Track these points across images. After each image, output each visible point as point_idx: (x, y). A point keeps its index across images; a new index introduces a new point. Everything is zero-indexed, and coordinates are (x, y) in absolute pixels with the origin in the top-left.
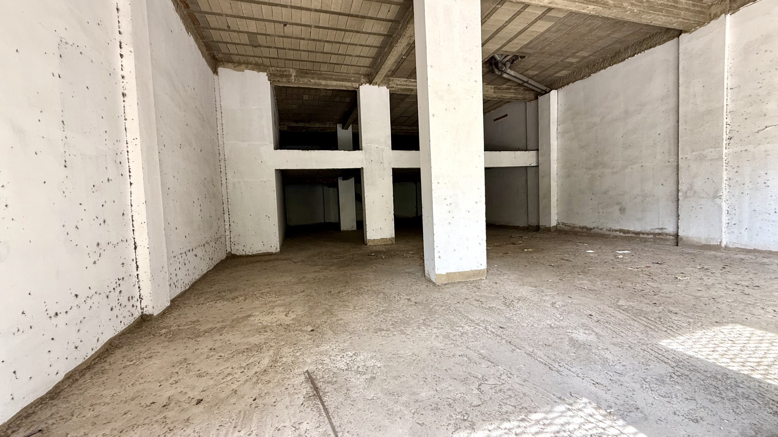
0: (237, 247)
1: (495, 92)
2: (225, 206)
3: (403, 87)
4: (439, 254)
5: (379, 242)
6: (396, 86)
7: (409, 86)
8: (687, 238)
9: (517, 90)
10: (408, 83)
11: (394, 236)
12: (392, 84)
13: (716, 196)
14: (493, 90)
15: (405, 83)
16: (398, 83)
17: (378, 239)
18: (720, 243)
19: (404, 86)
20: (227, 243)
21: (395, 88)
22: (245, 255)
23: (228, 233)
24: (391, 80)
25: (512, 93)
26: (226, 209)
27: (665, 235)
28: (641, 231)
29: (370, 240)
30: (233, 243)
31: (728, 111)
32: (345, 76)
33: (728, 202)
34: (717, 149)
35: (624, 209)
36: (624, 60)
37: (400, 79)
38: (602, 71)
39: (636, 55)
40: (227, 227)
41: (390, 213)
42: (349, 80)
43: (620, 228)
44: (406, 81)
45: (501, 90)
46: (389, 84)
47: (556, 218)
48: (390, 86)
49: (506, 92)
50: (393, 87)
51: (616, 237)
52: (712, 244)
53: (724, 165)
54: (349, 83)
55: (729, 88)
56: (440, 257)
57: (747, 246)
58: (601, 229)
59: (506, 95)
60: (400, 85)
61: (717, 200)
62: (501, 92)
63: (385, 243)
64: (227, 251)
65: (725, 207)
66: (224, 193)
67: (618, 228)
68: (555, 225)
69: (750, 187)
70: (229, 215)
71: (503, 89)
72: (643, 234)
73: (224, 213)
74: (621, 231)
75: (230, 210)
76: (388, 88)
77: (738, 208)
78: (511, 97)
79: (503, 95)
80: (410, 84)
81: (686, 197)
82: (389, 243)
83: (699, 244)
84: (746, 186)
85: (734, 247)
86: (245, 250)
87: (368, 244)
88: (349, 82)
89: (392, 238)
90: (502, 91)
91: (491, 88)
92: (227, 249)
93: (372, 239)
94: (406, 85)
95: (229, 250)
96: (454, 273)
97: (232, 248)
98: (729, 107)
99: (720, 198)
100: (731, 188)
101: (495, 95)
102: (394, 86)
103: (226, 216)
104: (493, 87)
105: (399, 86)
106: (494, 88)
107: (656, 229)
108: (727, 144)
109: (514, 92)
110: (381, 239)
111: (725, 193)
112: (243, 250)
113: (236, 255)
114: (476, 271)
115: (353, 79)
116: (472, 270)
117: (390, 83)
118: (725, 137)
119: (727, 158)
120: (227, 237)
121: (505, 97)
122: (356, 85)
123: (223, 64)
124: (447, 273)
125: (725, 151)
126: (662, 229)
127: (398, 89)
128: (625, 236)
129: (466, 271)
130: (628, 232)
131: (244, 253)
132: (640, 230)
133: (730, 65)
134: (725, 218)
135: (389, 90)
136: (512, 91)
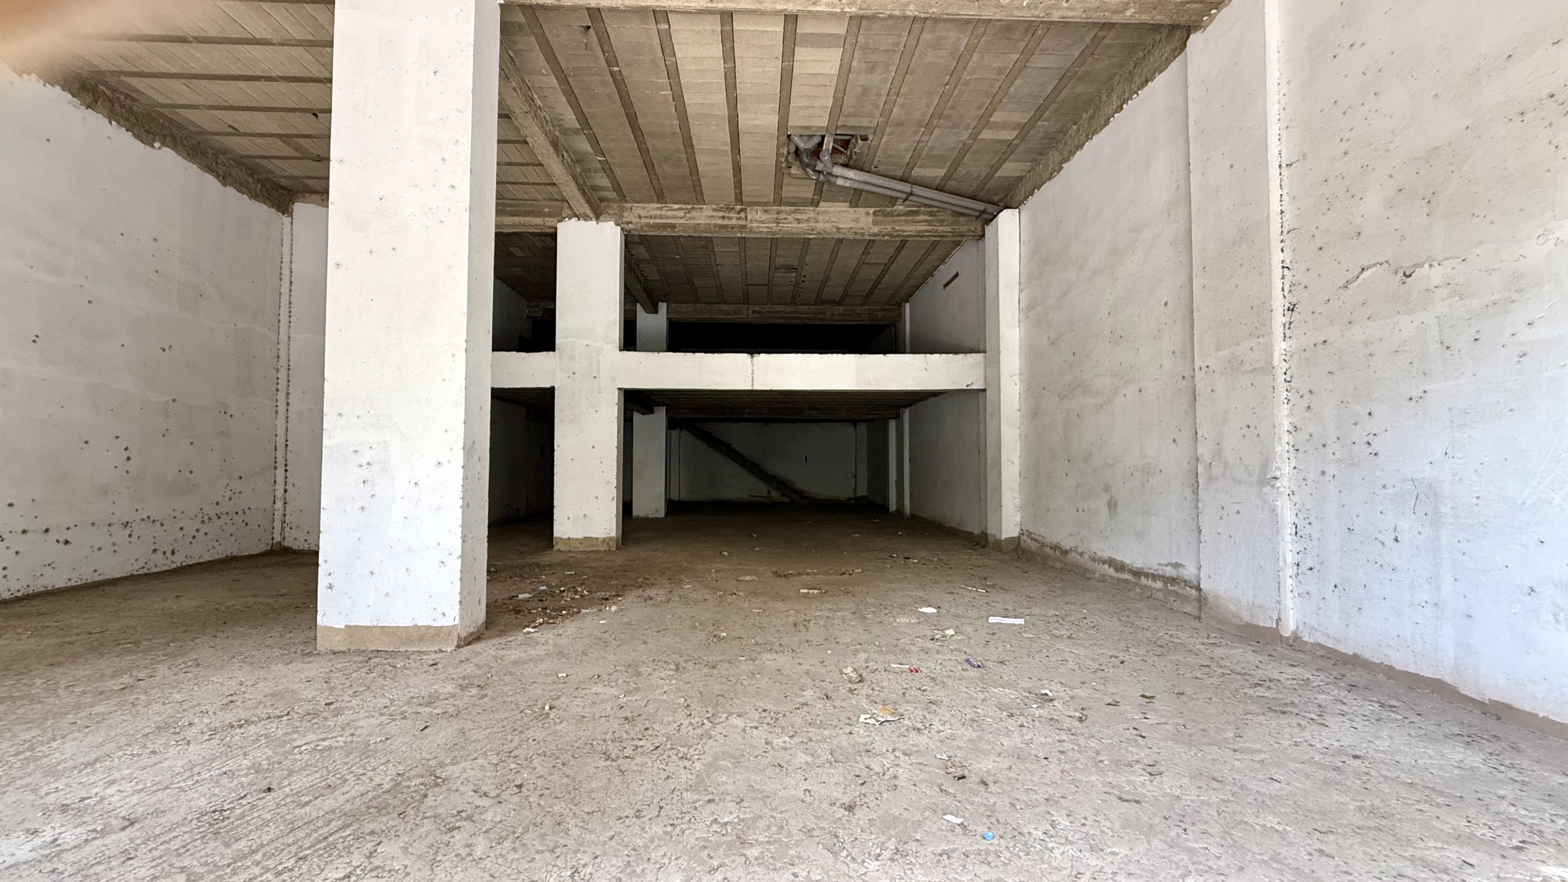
0: (294, 534)
1: (875, 223)
2: (280, 454)
3: (652, 222)
4: (330, 580)
5: (579, 545)
6: (638, 220)
7: (667, 217)
8: (1216, 597)
9: (935, 216)
10: (663, 213)
11: (613, 534)
12: (628, 216)
13: (1267, 480)
14: (870, 219)
15: (658, 213)
16: (642, 213)
17: (577, 539)
18: (1279, 620)
19: (655, 218)
20: (275, 524)
21: (636, 223)
22: (309, 550)
23: (279, 504)
24: (627, 209)
25: (920, 221)
26: (280, 461)
27: (1182, 585)
28: (1142, 569)
29: (560, 538)
30: (290, 525)
31: (1285, 231)
32: (532, 205)
33: (1295, 499)
34: (1261, 339)
35: (1116, 505)
36: (1107, 122)
37: (646, 205)
38: (1078, 153)
39: (1125, 106)
40: (279, 493)
41: (608, 483)
42: (539, 212)
43: (1110, 555)
44: (658, 209)
45: (893, 216)
46: (623, 216)
47: (1018, 519)
48: (625, 220)
49: (906, 222)
50: (631, 223)
51: (1103, 579)
52: (1261, 625)
53: (1281, 385)
54: (538, 219)
55: (1284, 165)
56: (331, 587)
57: (1339, 641)
58: (1081, 554)
59: (905, 228)
60: (646, 217)
61: (1267, 489)
62: (893, 222)
63: (594, 549)
64: (273, 539)
65: (1287, 514)
66: (281, 430)
67: (1106, 554)
68: (1016, 534)
69: (1338, 455)
70: (286, 470)
71: (899, 215)
72: (1147, 575)
73: (276, 468)
74: (1111, 562)
75: (288, 463)
76: (617, 224)
77: (1316, 518)
78: (919, 232)
79: (897, 228)
80: (669, 213)
81: (1210, 479)
82: (603, 549)
83: (1237, 621)
84: (1329, 450)
85: (1312, 641)
86: (309, 541)
87: (555, 548)
88: (538, 216)
89: (611, 539)
90: (895, 218)
91: (868, 214)
92: (275, 536)
93: (566, 537)
94: (660, 217)
95: (278, 538)
96: (366, 627)
97: (287, 535)
98: (1287, 216)
99: (1273, 486)
100: (1301, 454)
101: (876, 229)
102: (634, 221)
103: (280, 473)
104: (872, 211)
105: (644, 220)
106: (874, 213)
107: (1166, 565)
108: (1287, 326)
109: (926, 221)
110: (585, 538)
111: (1285, 469)
112: (306, 540)
113: (291, 548)
114: (428, 627)
115: (547, 210)
116: (416, 626)
117: (625, 214)
118: (1279, 303)
119: (1287, 366)
120: (276, 513)
121: (904, 231)
122: (550, 222)
123: (304, 197)
124: (348, 627)
125: (1280, 347)
126: (1176, 565)
127: (641, 227)
128: (1118, 579)
129: (398, 627)
130: (1120, 567)
131: (306, 547)
132: (1139, 566)
133: (1284, 100)
134: (1288, 549)
135: (619, 228)
136: (922, 217)
